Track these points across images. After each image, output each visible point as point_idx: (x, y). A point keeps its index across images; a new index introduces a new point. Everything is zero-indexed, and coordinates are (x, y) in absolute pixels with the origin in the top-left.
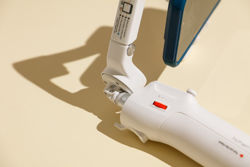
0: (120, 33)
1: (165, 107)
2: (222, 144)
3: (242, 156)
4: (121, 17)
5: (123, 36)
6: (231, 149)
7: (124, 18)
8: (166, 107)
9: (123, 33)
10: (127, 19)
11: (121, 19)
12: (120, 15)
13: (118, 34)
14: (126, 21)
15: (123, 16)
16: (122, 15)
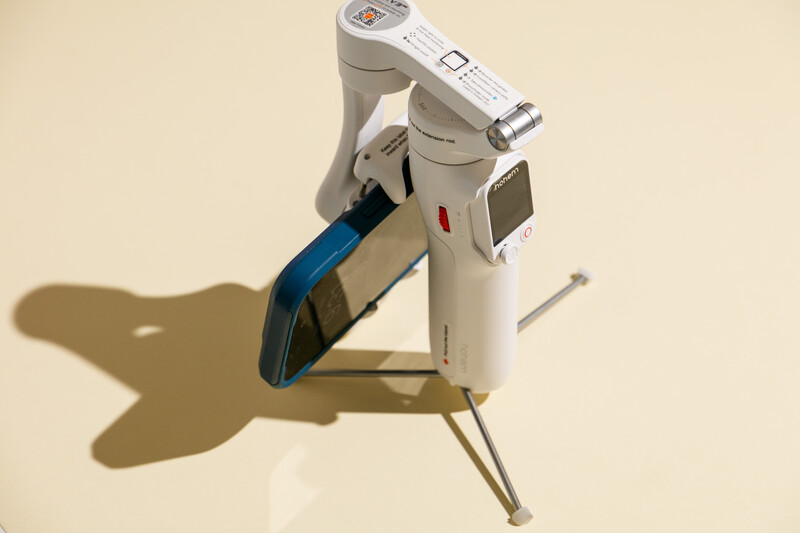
0: (495, 94)
1: (447, 229)
2: (446, 332)
3: (446, 362)
4: (464, 78)
5: (503, 93)
6: (446, 346)
7: (470, 74)
8: (449, 231)
9: (500, 90)
10: (475, 71)
11: (469, 81)
12: (461, 78)
13: (495, 98)
14: (478, 73)
15: (466, 75)
16: (462, 75)
